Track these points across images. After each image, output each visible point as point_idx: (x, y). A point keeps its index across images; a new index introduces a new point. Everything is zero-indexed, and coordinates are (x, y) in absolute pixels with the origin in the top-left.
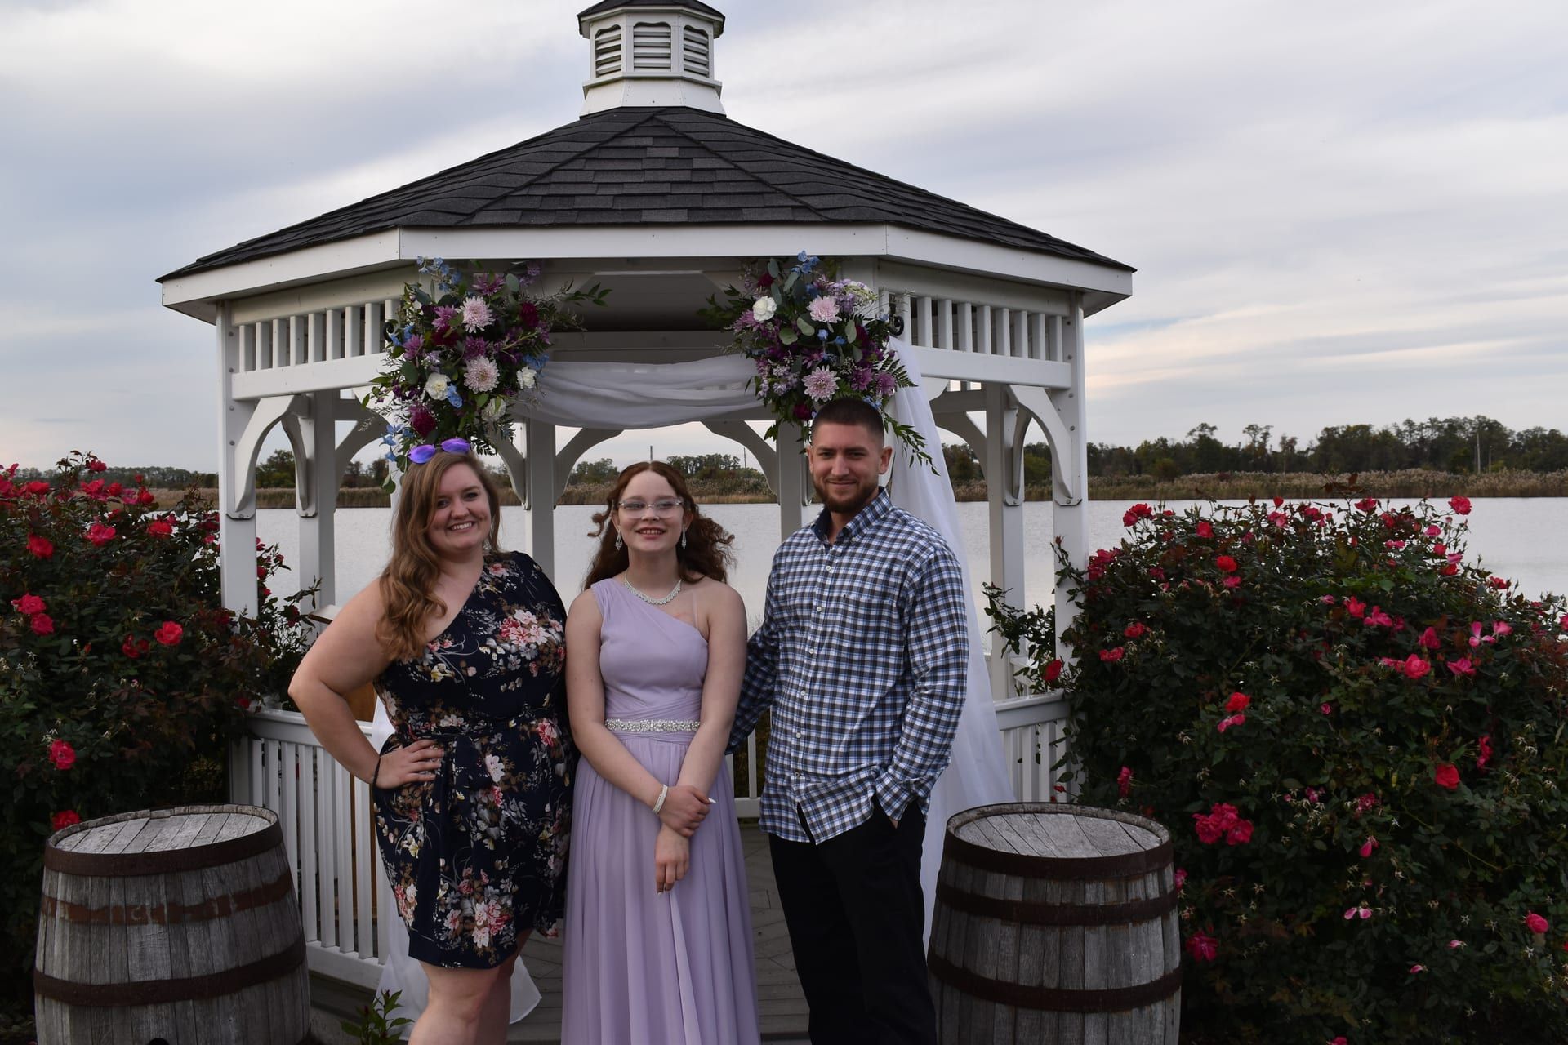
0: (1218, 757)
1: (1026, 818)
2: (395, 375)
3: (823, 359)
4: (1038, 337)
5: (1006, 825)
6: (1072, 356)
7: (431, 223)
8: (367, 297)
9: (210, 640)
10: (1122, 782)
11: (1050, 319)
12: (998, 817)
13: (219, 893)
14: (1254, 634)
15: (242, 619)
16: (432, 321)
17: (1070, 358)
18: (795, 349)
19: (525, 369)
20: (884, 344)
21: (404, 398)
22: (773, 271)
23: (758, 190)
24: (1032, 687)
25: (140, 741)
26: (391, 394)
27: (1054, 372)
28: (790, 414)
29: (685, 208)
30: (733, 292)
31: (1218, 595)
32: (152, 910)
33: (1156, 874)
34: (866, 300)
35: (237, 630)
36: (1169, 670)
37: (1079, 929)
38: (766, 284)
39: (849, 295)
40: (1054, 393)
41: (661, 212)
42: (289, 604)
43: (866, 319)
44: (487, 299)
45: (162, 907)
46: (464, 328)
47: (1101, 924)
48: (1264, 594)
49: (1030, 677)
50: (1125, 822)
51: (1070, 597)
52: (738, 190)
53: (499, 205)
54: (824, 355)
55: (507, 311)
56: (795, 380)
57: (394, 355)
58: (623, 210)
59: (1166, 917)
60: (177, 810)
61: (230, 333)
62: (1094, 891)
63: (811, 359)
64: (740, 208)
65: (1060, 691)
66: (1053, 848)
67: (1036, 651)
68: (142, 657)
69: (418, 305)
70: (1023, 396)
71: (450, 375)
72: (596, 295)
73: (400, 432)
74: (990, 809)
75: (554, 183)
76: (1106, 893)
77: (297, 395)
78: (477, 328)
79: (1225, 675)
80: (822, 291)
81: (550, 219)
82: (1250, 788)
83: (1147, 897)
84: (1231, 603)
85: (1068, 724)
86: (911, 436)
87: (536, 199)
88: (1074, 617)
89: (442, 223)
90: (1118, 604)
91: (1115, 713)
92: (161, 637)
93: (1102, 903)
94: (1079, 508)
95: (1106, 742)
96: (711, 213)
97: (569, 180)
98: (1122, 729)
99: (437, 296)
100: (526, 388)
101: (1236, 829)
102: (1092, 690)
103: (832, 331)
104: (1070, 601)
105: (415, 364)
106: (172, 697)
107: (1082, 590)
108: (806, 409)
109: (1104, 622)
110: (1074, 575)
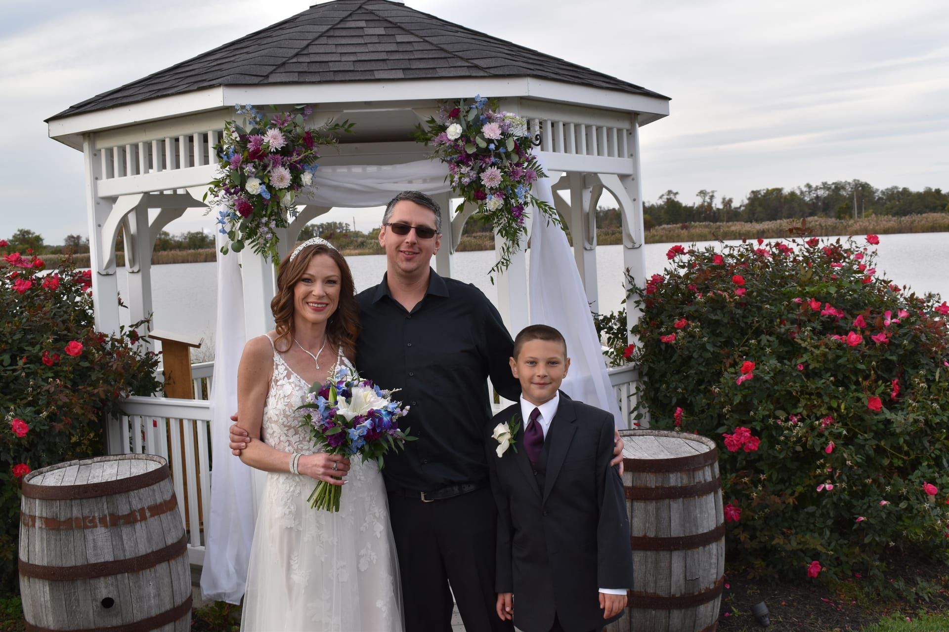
0: (737, 400)
2: (223, 179)
3: (493, 162)
4: (613, 143)
6: (633, 154)
7: (243, 83)
8: (194, 129)
9: (98, 353)
10: (677, 416)
11: (620, 131)
13: (139, 507)
14: (753, 323)
15: (112, 339)
16: (247, 144)
17: (632, 155)
18: (475, 156)
19: (306, 173)
20: (529, 151)
21: (231, 194)
22: (461, 107)
23: (443, 56)
24: (611, 363)
25: (63, 418)
26: (223, 192)
27: (622, 165)
28: (472, 196)
29: (401, 69)
30: (432, 121)
31: (731, 300)
32: (99, 518)
33: (710, 467)
34: (518, 125)
35: (111, 346)
36: (703, 347)
37: (667, 501)
38: (454, 116)
39: (507, 122)
40: (623, 177)
41: (386, 72)
42: (132, 329)
43: (516, 136)
44: (280, 129)
45: (106, 516)
46: (268, 149)
47: (679, 497)
48: (758, 298)
49: (609, 356)
50: (686, 438)
51: (636, 305)
52: (430, 56)
53: (282, 70)
55: (294, 137)
56: (475, 176)
57: (223, 167)
58: (361, 71)
59: (716, 493)
60: (95, 459)
61: (95, 154)
62: (674, 478)
63: (485, 162)
64: (435, 68)
65: (632, 364)
66: (645, 454)
67: (612, 340)
68: (57, 365)
69: (235, 135)
70: (604, 179)
71: (261, 179)
72: (347, 126)
73: (228, 216)
75: (312, 53)
76: (682, 479)
77: (146, 193)
78: (276, 149)
79: (736, 349)
80: (490, 119)
81: (317, 78)
82: (756, 417)
83: (705, 481)
84: (739, 305)
85: (637, 384)
87: (304, 64)
88: (639, 318)
89: (250, 82)
90: (667, 308)
91: (669, 375)
92: (69, 350)
93: (679, 485)
94: (639, 249)
95: (663, 394)
96: (418, 72)
97: (321, 52)
98: (673, 385)
99: (248, 129)
100: (307, 185)
101: (750, 442)
102: (653, 362)
103: (498, 144)
104: (636, 308)
105: (237, 172)
106: (78, 389)
107: (643, 300)
108: (482, 193)
109: (659, 320)
110: (638, 292)
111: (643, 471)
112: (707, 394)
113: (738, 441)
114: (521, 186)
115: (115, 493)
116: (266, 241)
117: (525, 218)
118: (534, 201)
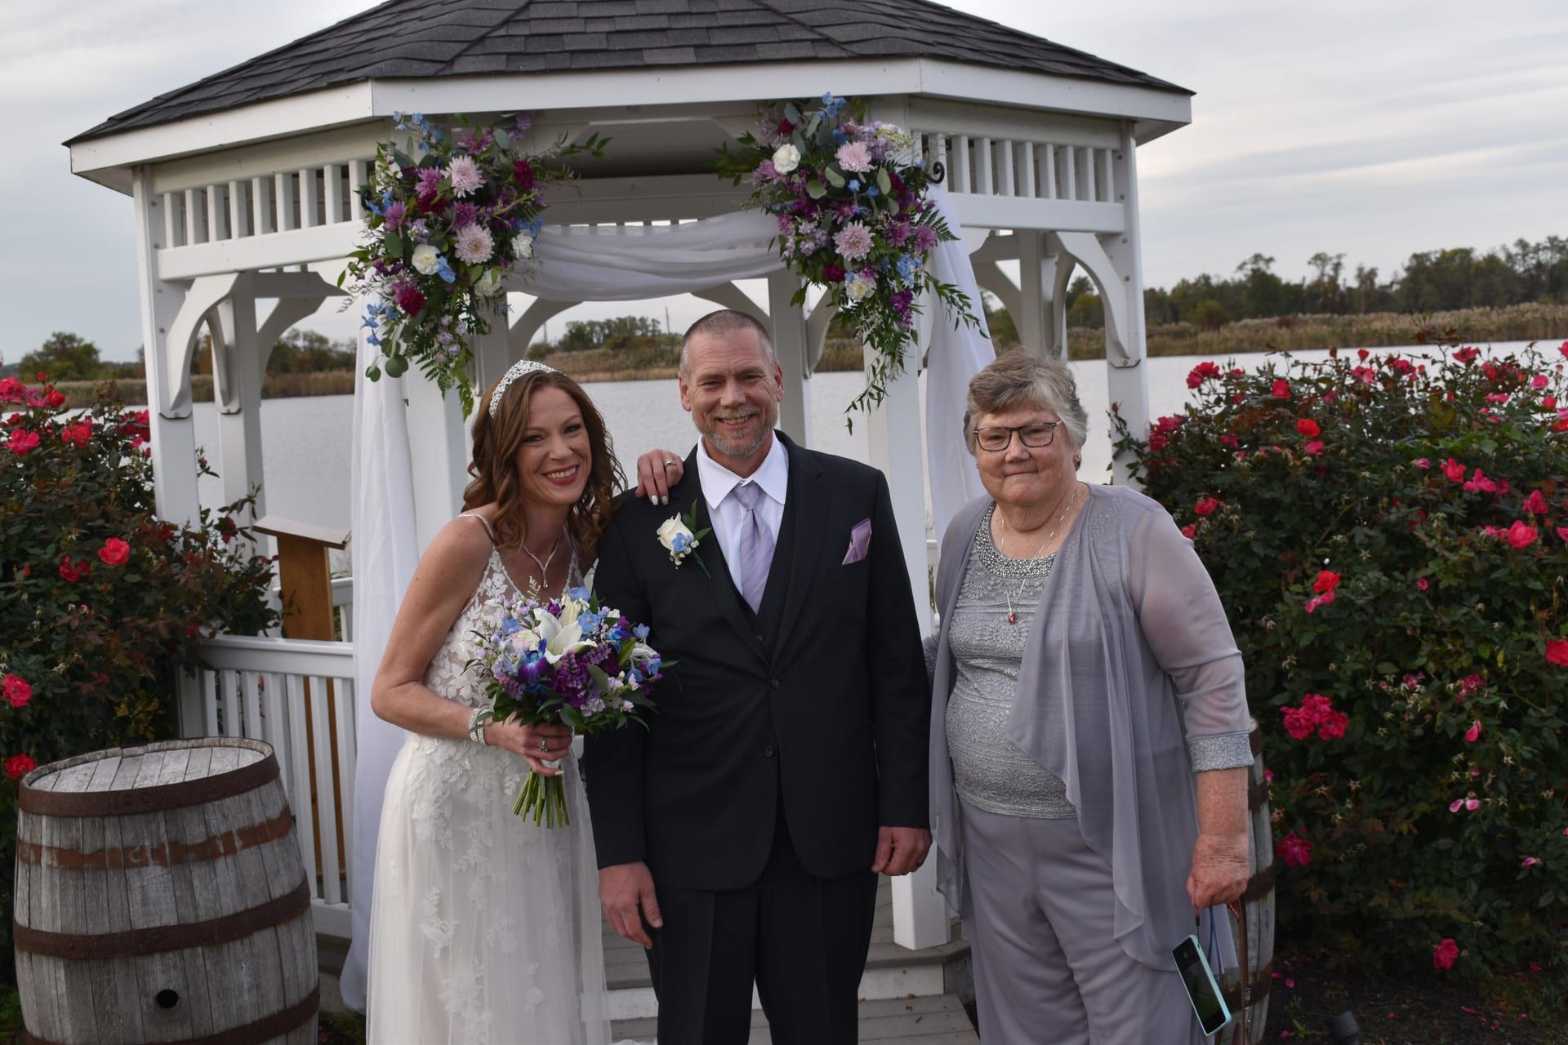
0: (1307, 640)
2: (375, 248)
3: (856, 214)
4: (1086, 175)
6: (1125, 195)
7: (408, 74)
8: (325, 158)
9: (157, 558)
11: (1099, 153)
13: (223, 830)
14: (1340, 504)
15: (185, 533)
16: (414, 185)
17: (1122, 197)
18: (825, 203)
19: (521, 236)
20: (922, 193)
21: (386, 274)
22: (791, 116)
23: (769, 21)
25: (95, 674)
26: (372, 270)
27: (1106, 215)
28: (820, 276)
29: (691, 46)
30: (749, 139)
31: (1298, 463)
32: (152, 850)
34: (901, 146)
35: (179, 547)
36: (1246, 548)
38: (786, 130)
39: (882, 140)
40: (1106, 238)
41: (664, 51)
42: (224, 515)
43: (900, 165)
44: (474, 157)
45: (163, 846)
46: (452, 193)
48: (1351, 459)
51: (1130, 472)
52: (747, 22)
53: (478, 49)
54: (856, 208)
55: (498, 171)
56: (824, 238)
57: (373, 225)
58: (620, 50)
60: (150, 746)
61: (154, 204)
63: (842, 213)
64: (752, 44)
68: (84, 580)
69: (395, 168)
70: (1071, 243)
71: (439, 245)
72: (594, 147)
73: (383, 312)
75: (534, 19)
77: (242, 272)
78: (466, 192)
79: (1308, 552)
80: (851, 136)
81: (540, 64)
82: (1341, 675)
84: (1314, 471)
86: (955, 296)
87: (518, 39)
89: (420, 73)
90: (1185, 477)
92: (105, 555)
94: (1136, 369)
96: (721, 51)
97: (550, 15)
99: (417, 158)
100: (522, 257)
101: (1329, 722)
103: (864, 181)
104: (1130, 477)
105: (398, 234)
106: (122, 623)
107: (1143, 463)
108: (837, 269)
109: (1170, 497)
110: (1134, 447)
113: (1307, 720)
114: (908, 256)
115: (180, 806)
116: (449, 358)
117: (914, 314)
118: (931, 284)
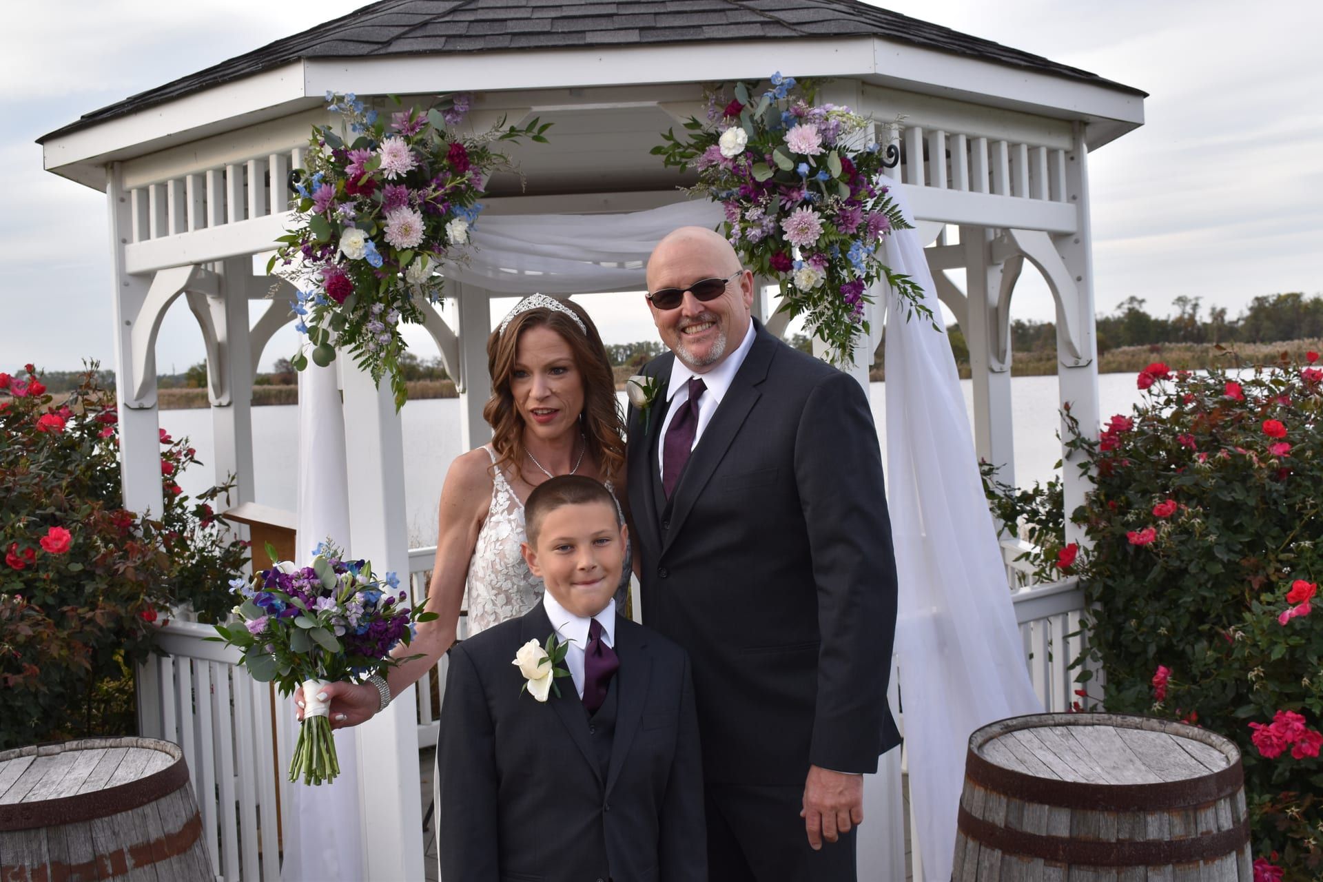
0: (1278, 653)
1: (1057, 732)
2: (303, 233)
3: (805, 199)
4: (1039, 174)
5: (1036, 740)
6: (1077, 196)
7: (341, 53)
8: (271, 147)
9: (106, 547)
10: (1159, 683)
11: (1052, 153)
12: (1026, 732)
13: (112, 848)
14: (1305, 508)
15: (144, 521)
16: (344, 166)
17: (1074, 198)
18: (772, 186)
19: (455, 221)
20: (874, 179)
21: (315, 259)
22: (741, 96)
23: (719, 7)
24: (1035, 574)
25: (26, 665)
26: (300, 255)
27: (1058, 215)
28: (767, 265)
29: (636, 28)
30: (695, 124)
31: (1263, 465)
32: (33, 870)
33: (1228, 800)
34: (853, 127)
35: (139, 533)
36: (1208, 554)
37: (1140, 870)
38: (734, 112)
39: (833, 122)
40: (1058, 237)
41: (609, 33)
42: (201, 502)
43: (851, 151)
44: (408, 140)
45: (44, 866)
46: (382, 174)
47: (1167, 862)
48: (1315, 462)
49: (1032, 563)
50: (1177, 734)
51: (1081, 471)
52: (696, 8)
53: (419, 33)
54: (806, 193)
55: (431, 153)
56: (772, 225)
57: (303, 209)
58: (563, 33)
59: (1240, 852)
60: (68, 745)
61: (122, 200)
62: (1156, 824)
63: (790, 199)
64: (700, 26)
65: (1073, 579)
66: (1098, 769)
67: (1037, 534)
68: (28, 568)
69: (328, 150)
70: (1024, 240)
71: (367, 230)
72: (536, 130)
73: (312, 300)
74: (1015, 722)
75: (482, 8)
76: (1171, 824)
77: (197, 265)
78: (397, 174)
79: (1272, 557)
80: (800, 118)
81: (479, 44)
82: (1314, 689)
83: (1219, 829)
84: (1278, 474)
85: (1082, 615)
86: (908, 286)
87: (461, 24)
88: (1087, 494)
89: (353, 53)
90: (1138, 478)
91: (1140, 602)
92: (47, 544)
93: (1167, 838)
94: (1089, 367)
95: (1131, 637)
96: (667, 32)
97: (499, 5)
98: (1151, 620)
99: (350, 138)
100: (457, 243)
101: (1303, 741)
102: (1111, 577)
103: (814, 165)
104: (1081, 475)
105: (327, 218)
106: (64, 613)
107: (1095, 463)
108: (785, 257)
109: (1123, 498)
110: (1085, 446)
111: (1093, 808)
112: (1216, 641)
113: (1279, 738)
114: (860, 243)
116: (381, 347)
117: (866, 305)
118: (882, 273)
